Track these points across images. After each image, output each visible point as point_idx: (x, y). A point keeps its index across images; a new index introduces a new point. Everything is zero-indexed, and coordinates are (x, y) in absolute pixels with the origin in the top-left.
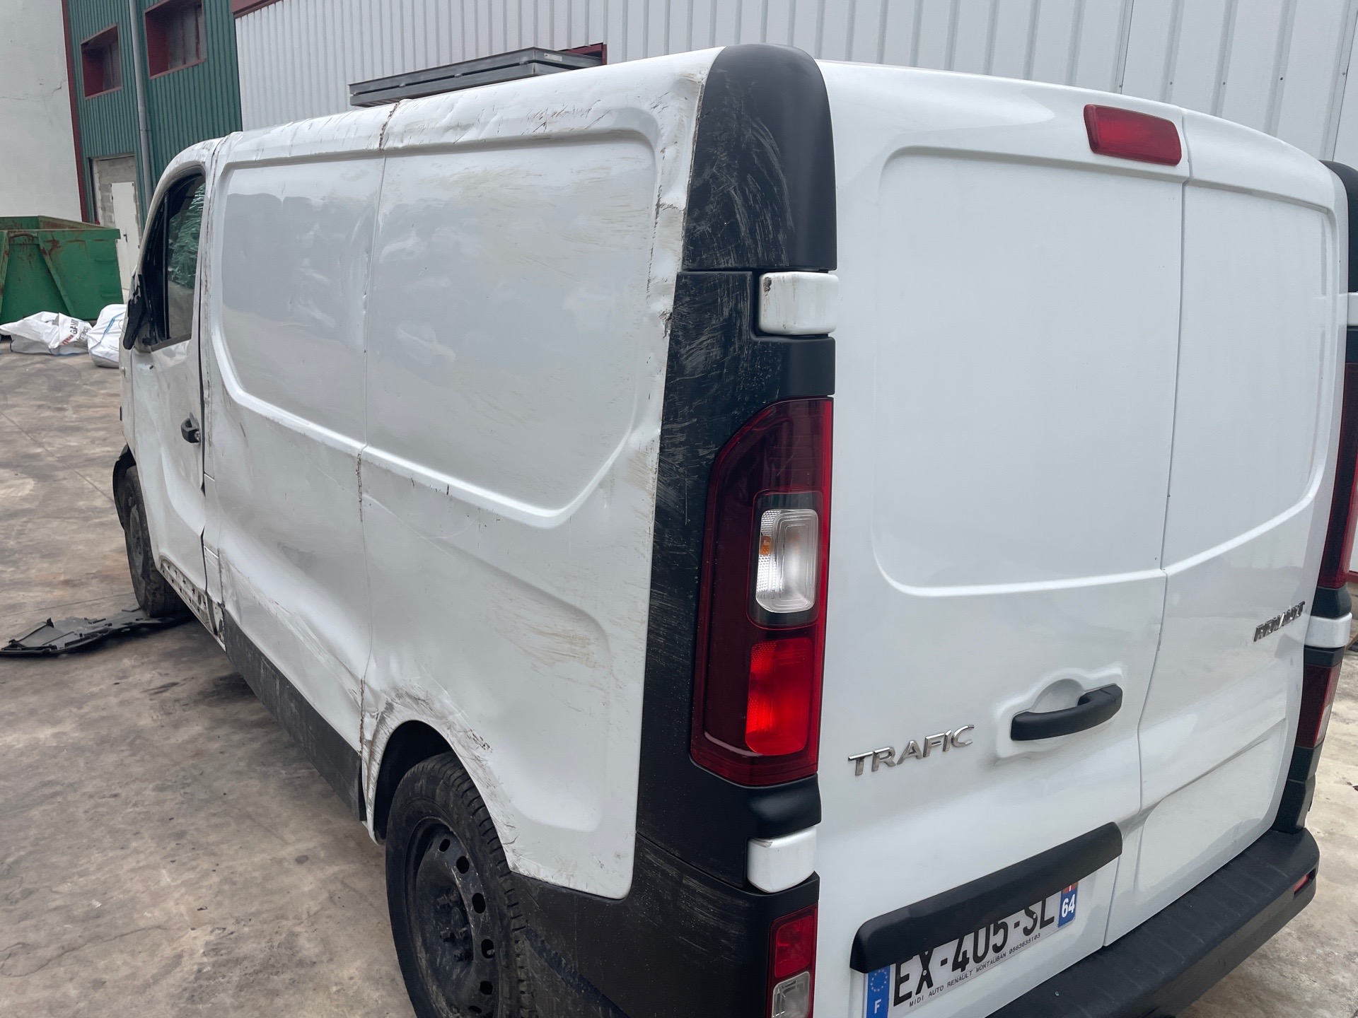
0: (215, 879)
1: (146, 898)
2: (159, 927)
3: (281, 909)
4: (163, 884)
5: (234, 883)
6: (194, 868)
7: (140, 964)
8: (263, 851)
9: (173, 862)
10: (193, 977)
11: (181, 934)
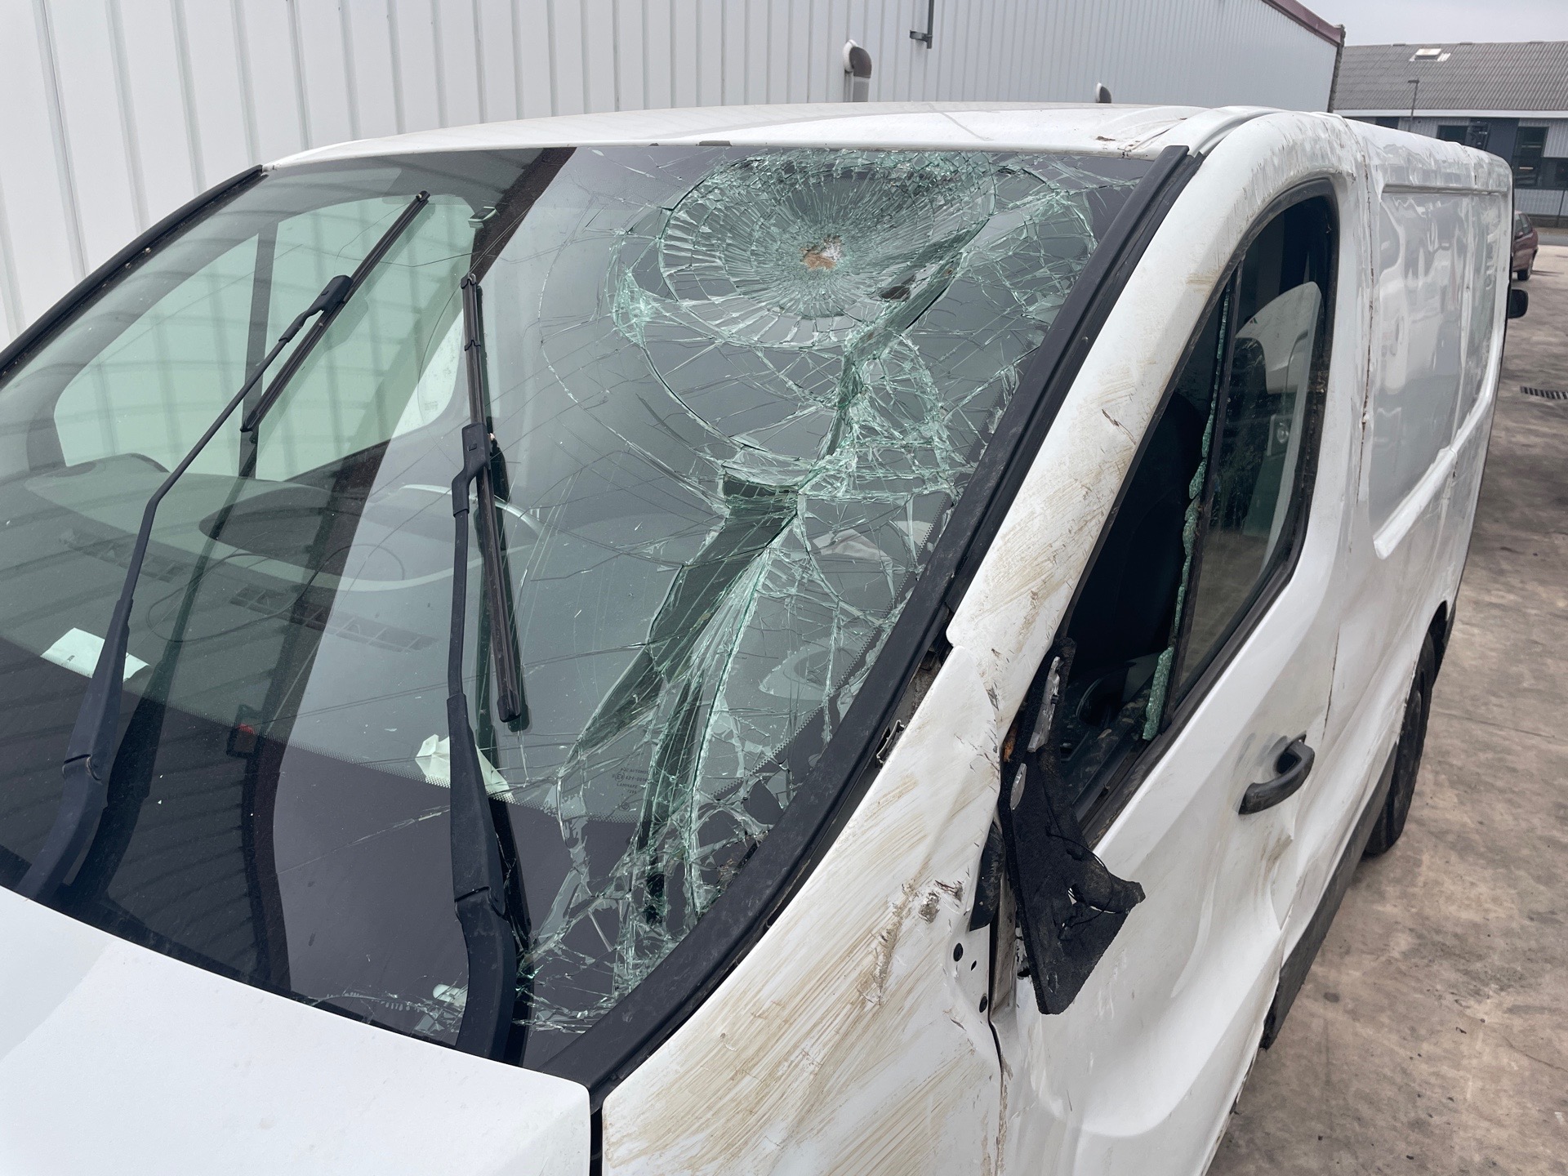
0: (1426, 1047)
1: (1506, 1083)
2: (1511, 1046)
3: (1396, 979)
4: (1480, 1084)
5: (1413, 1029)
6: (1437, 1074)
7: (1548, 1030)
8: (1356, 1034)
9: (1451, 1099)
10: (1511, 990)
11: (1496, 1026)
